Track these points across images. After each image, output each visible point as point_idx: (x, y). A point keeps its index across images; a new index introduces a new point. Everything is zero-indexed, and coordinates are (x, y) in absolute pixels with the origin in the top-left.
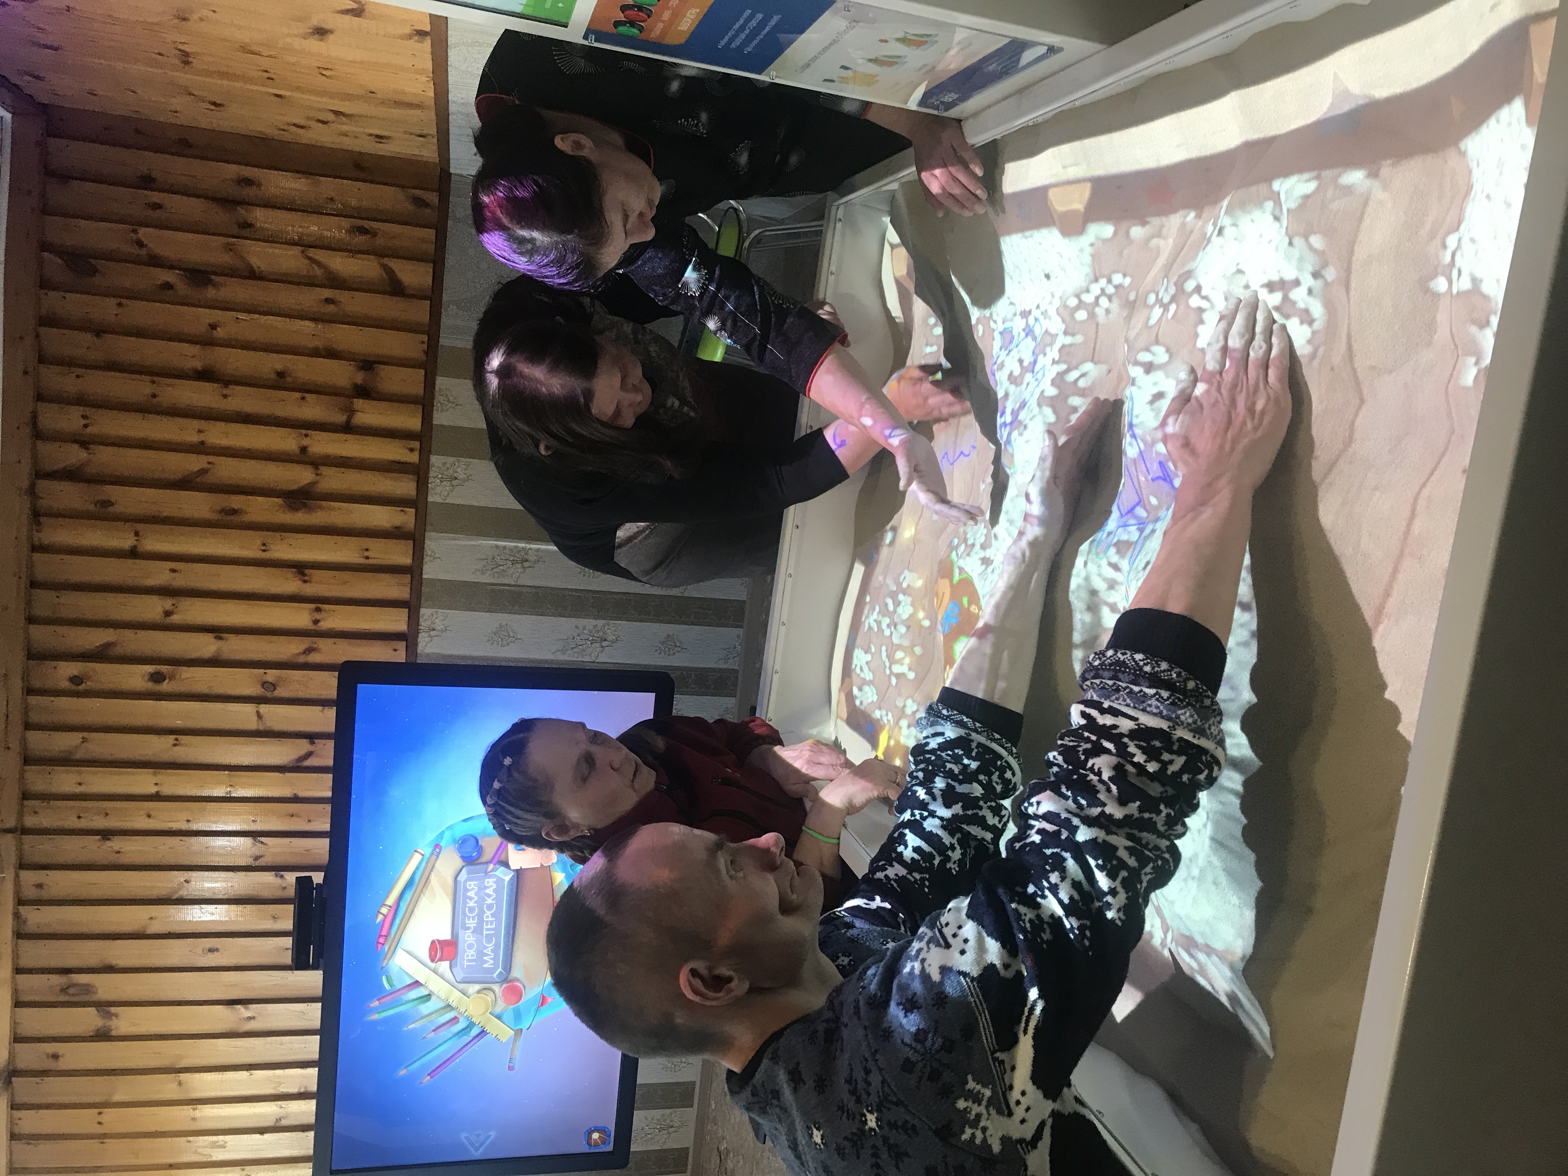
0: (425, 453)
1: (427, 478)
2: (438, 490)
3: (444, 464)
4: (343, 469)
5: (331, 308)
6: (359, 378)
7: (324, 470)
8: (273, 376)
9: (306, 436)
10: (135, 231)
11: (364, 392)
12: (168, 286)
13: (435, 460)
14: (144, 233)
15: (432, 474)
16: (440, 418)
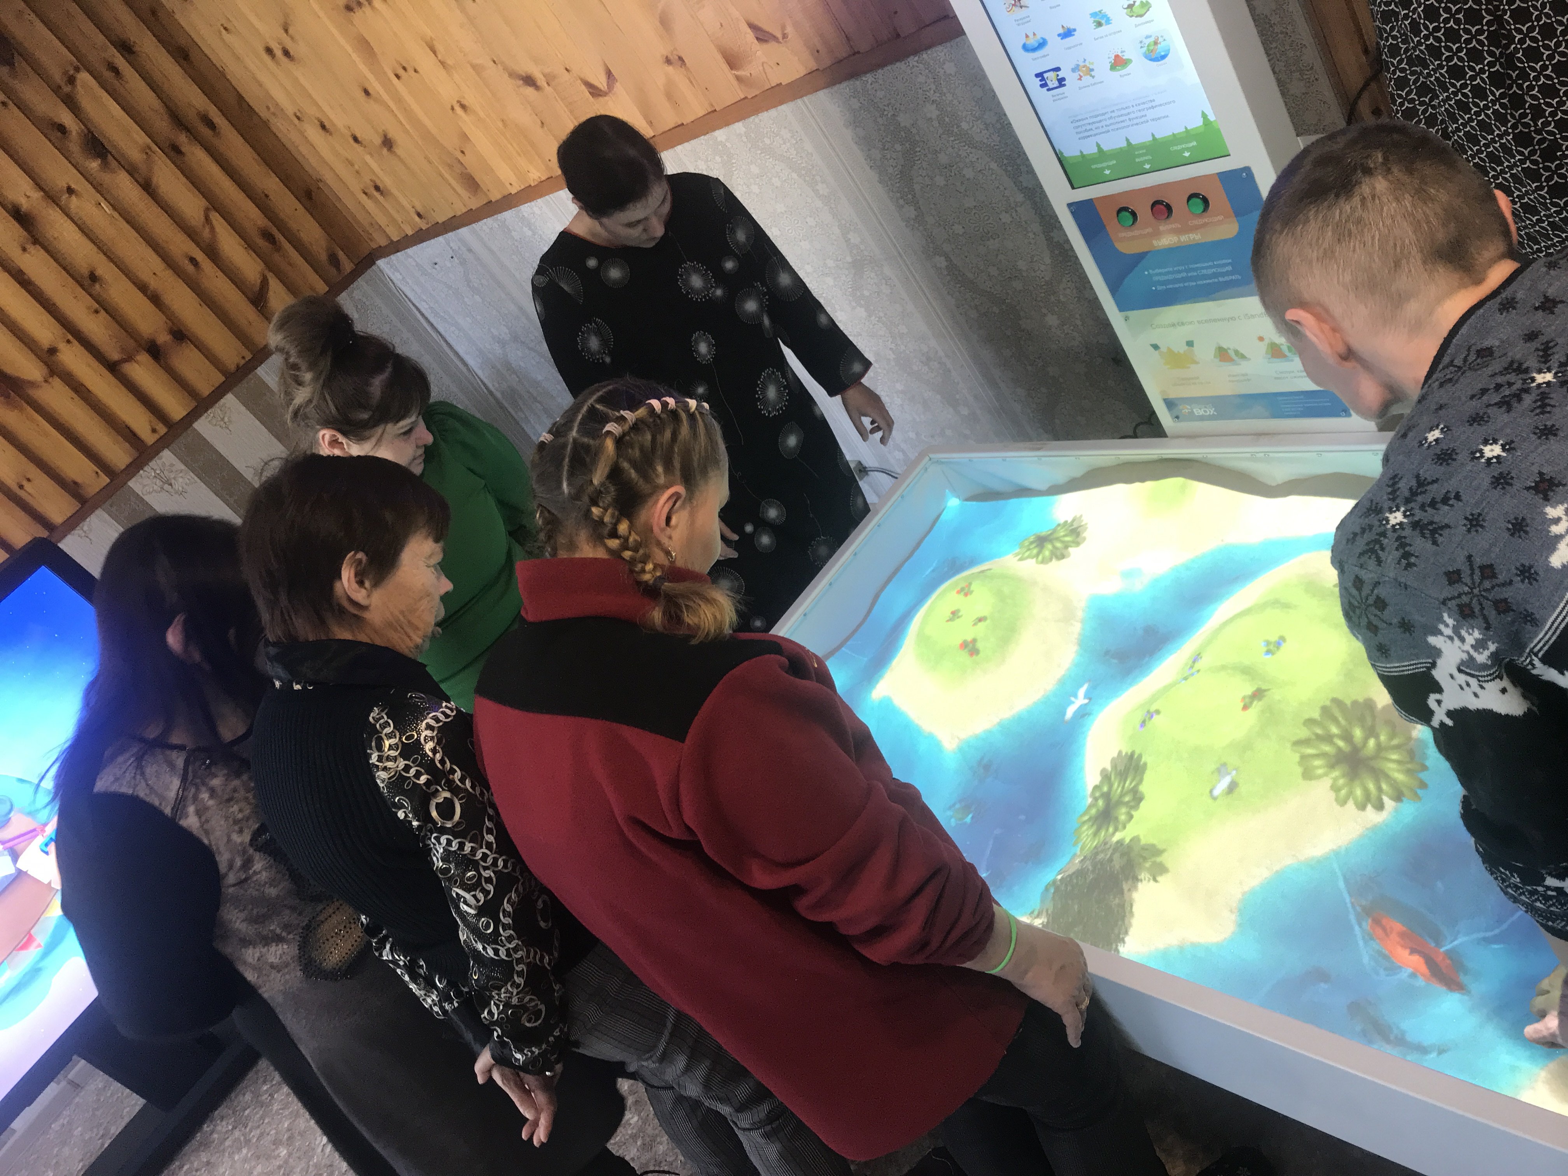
0: (163, 443)
1: (146, 463)
2: (146, 481)
3: (172, 465)
4: (75, 396)
5: (190, 268)
6: (164, 338)
7: (57, 382)
8: (85, 272)
9: (68, 341)
10: (77, 70)
11: (155, 351)
12: (62, 129)
13: (167, 455)
14: (84, 77)
15: (152, 464)
16: (202, 426)
